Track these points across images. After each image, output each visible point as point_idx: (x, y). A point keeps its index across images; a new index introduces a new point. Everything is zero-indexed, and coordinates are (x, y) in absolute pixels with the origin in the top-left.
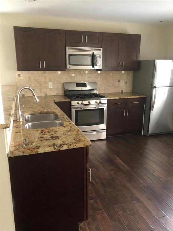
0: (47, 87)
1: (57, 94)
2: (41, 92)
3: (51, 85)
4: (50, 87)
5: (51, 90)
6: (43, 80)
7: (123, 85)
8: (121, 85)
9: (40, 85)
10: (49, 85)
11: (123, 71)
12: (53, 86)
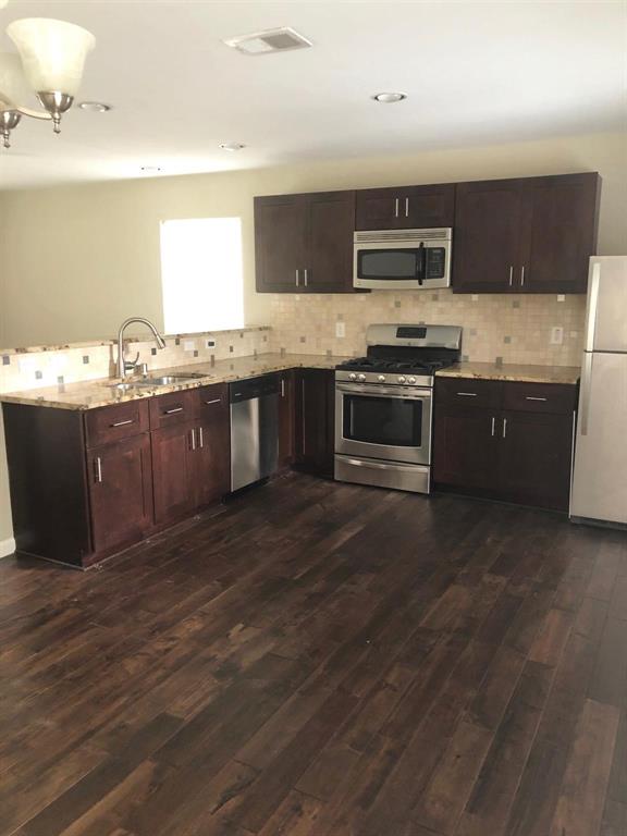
0: (331, 335)
1: (355, 352)
2: (318, 346)
3: (341, 330)
4: (338, 335)
5: (340, 341)
6: (324, 317)
7: (560, 341)
8: (553, 341)
9: (319, 328)
10: (338, 328)
11: (560, 293)
12: (347, 332)
